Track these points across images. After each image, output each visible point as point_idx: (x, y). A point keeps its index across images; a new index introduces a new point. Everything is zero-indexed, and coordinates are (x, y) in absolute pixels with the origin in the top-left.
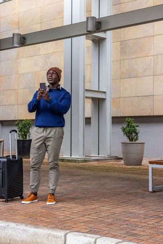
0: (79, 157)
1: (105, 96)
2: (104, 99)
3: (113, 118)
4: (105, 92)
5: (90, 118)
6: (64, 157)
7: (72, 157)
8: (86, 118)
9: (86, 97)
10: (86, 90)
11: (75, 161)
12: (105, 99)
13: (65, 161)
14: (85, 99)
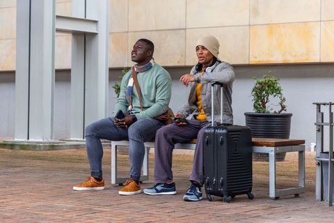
0: (41, 140)
1: (97, 30)
2: (94, 35)
3: (111, 70)
4: (96, 22)
5: (68, 71)
6: (16, 140)
7: (30, 140)
8: (58, 71)
9: (58, 31)
10: (58, 17)
11: (34, 147)
12: (96, 34)
13: (17, 148)
14: (56, 34)
